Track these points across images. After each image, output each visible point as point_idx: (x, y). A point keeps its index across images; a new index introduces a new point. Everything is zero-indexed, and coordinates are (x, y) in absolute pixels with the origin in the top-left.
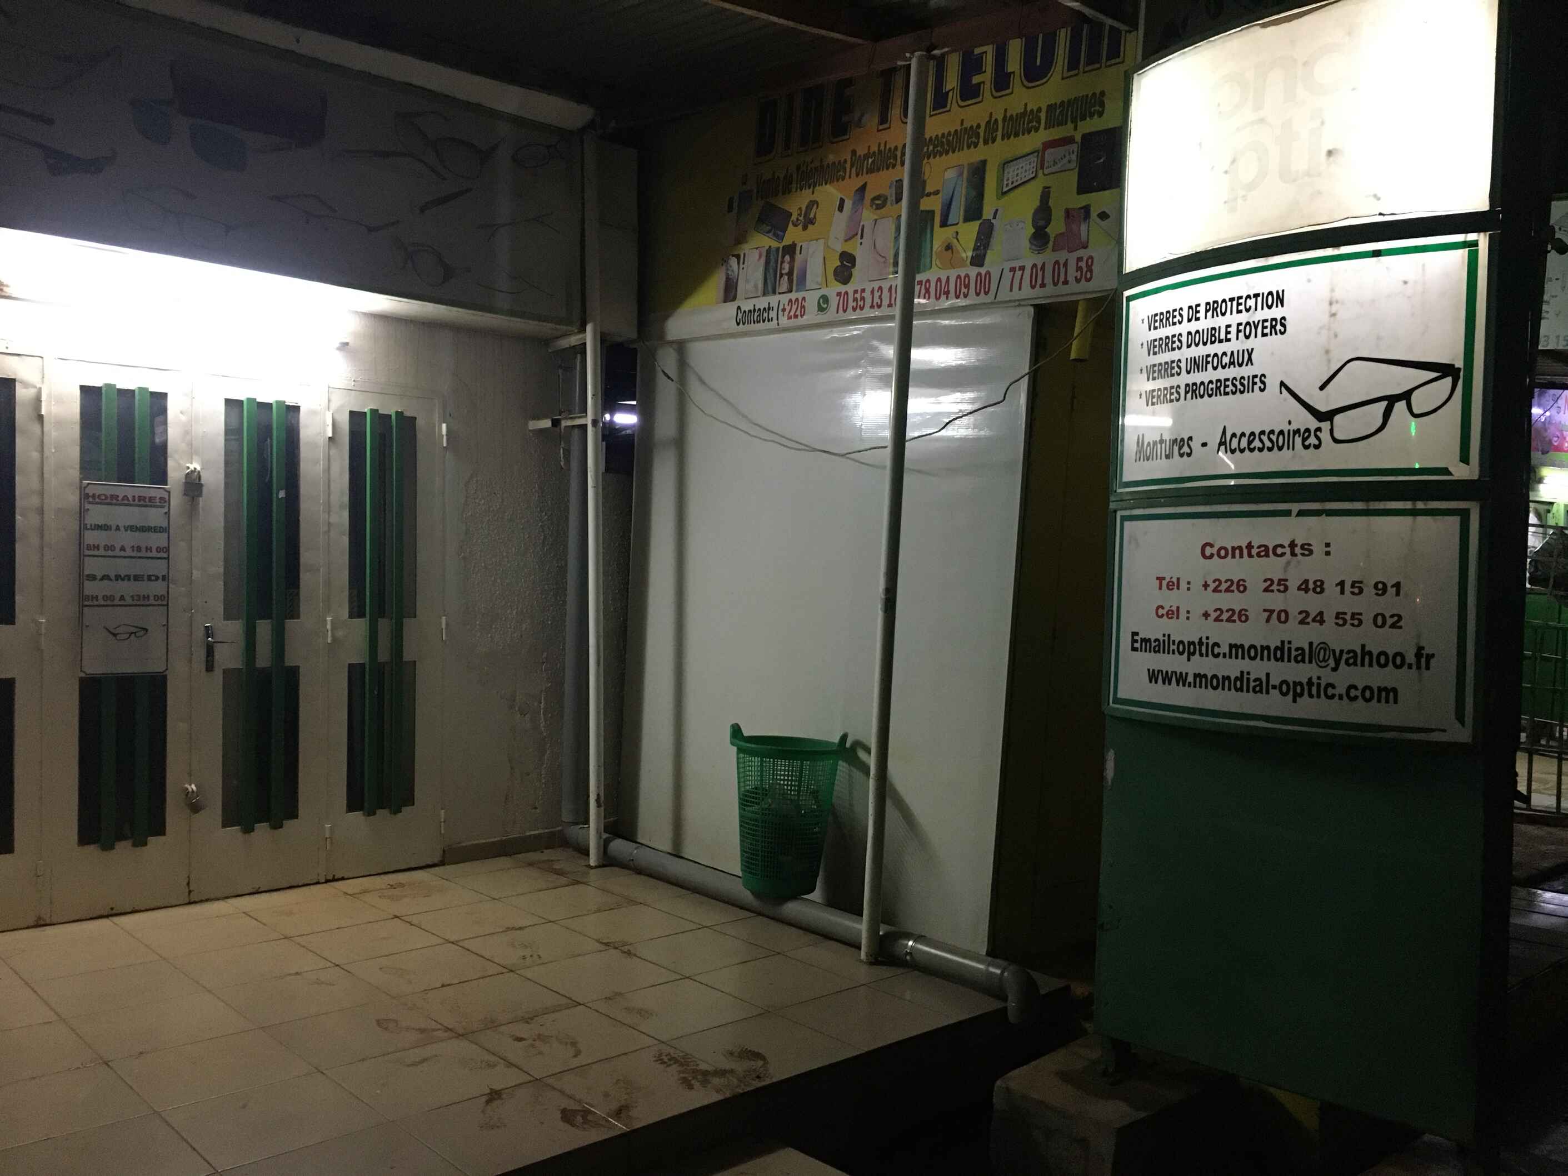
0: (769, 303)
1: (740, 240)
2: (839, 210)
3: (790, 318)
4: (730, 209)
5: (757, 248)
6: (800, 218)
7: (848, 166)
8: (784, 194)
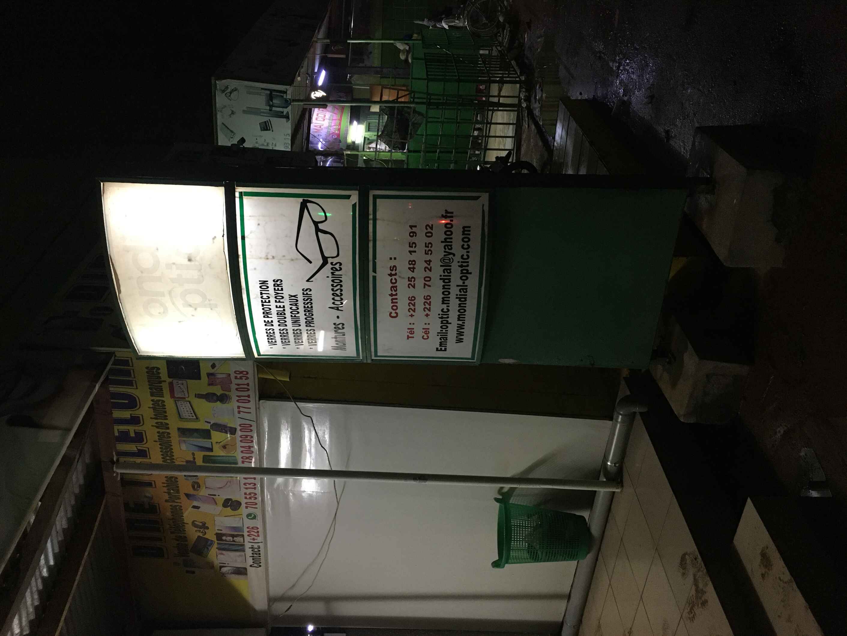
0: (250, 548)
1: (211, 566)
2: (198, 509)
3: (258, 536)
4: (192, 572)
7: (174, 504)
8: (187, 541)
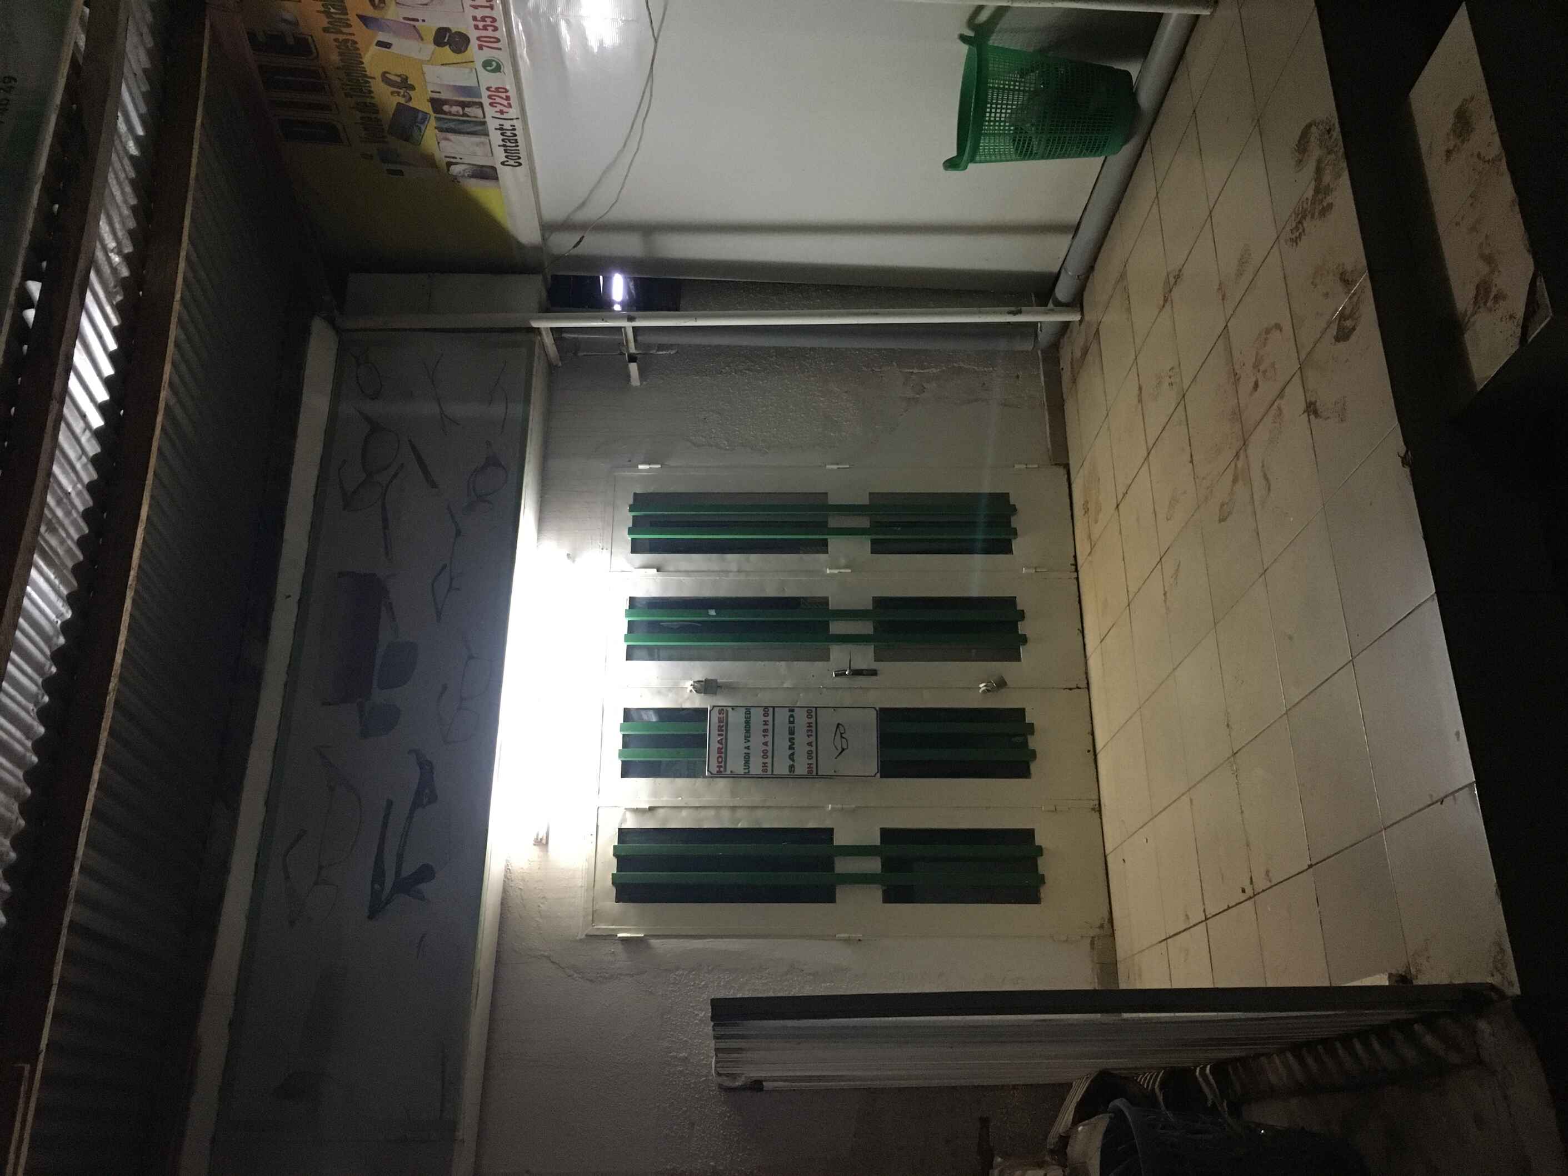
0: (496, 129)
1: (429, 161)
2: (389, 48)
3: (510, 106)
4: (401, 173)
5: (438, 143)
6: (402, 94)
7: (341, 37)
8: (377, 112)
